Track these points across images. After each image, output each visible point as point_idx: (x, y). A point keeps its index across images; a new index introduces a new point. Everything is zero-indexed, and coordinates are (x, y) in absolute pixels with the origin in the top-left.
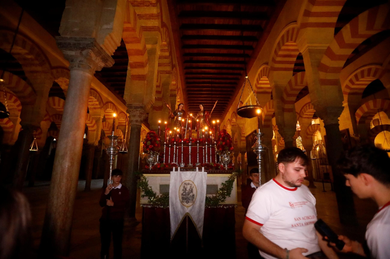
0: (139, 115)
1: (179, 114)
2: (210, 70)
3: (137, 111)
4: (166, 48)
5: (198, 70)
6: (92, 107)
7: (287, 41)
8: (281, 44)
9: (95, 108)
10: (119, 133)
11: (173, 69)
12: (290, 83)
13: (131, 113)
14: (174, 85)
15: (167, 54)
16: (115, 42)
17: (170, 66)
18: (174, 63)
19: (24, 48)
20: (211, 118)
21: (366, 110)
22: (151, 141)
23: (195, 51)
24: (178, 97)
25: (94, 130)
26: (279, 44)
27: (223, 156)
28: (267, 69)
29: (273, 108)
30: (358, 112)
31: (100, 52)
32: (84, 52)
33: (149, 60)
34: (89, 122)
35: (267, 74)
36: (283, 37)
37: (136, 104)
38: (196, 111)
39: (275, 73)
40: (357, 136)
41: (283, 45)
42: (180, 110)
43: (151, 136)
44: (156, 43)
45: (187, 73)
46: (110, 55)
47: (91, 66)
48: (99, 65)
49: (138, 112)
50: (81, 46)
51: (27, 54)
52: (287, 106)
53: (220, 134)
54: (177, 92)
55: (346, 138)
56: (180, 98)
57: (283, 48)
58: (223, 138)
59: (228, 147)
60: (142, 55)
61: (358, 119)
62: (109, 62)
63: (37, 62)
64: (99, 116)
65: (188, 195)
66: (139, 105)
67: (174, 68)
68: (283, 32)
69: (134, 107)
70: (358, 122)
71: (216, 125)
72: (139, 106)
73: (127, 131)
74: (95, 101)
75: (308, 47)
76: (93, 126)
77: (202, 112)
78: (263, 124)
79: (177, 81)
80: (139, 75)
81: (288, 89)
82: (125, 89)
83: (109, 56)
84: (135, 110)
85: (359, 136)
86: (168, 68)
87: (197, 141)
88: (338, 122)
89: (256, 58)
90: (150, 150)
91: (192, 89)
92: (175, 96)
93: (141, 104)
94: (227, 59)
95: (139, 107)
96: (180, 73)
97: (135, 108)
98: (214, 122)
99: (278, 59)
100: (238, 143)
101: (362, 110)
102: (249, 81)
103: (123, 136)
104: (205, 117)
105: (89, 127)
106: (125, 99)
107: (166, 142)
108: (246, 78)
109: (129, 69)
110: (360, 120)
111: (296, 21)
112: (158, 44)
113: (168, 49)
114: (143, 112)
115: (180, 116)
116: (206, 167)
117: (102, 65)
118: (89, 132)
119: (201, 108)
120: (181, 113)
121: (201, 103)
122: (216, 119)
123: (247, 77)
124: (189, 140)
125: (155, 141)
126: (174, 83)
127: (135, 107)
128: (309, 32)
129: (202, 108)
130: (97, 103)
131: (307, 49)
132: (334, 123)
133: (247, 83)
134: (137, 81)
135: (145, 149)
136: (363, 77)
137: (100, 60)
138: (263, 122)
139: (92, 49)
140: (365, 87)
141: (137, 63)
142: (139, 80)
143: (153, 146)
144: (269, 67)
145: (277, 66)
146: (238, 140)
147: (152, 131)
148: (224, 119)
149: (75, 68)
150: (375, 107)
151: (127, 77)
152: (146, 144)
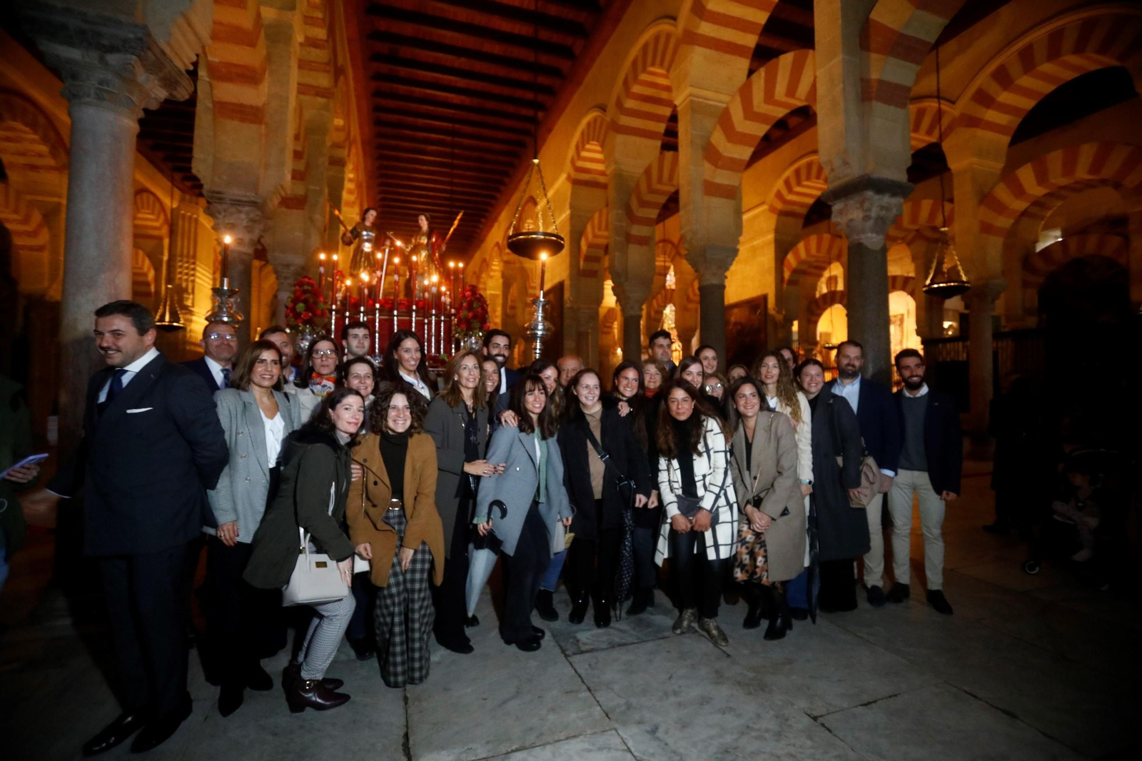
0: (245, 223)
1: (366, 235)
2: (449, 95)
3: (240, 212)
4: (319, 15)
5: (413, 89)
6: (22, 160)
7: (653, 64)
8: (640, 67)
9: (34, 168)
12: (648, 171)
13: (220, 216)
14: (338, 129)
15: (321, 33)
16: (196, 34)
17: (328, 72)
18: (340, 61)
20: (445, 252)
21: (803, 254)
22: (306, 301)
23: (409, 29)
24: (350, 166)
25: (40, 249)
26: (635, 63)
27: (467, 341)
28: (601, 123)
29: (607, 228)
30: (790, 257)
31: (159, 65)
32: (113, 59)
33: (268, 59)
34: (13, 216)
35: (602, 137)
36: (645, 47)
37: (235, 192)
38: (410, 231)
39: (620, 139)
40: (779, 312)
41: (644, 70)
42: (368, 223)
43: (305, 292)
44: (293, 8)
45: (377, 94)
46: (182, 69)
47: (134, 99)
48: (153, 96)
49: (243, 216)
50: (105, 42)
52: (637, 230)
53: (464, 296)
54: (346, 153)
55: (760, 314)
56: (356, 170)
57: (643, 77)
58: (470, 304)
59: (478, 324)
60: (252, 44)
61: (787, 275)
62: (180, 90)
64: (56, 199)
66: (246, 196)
67: (342, 78)
68: (647, 36)
69: (232, 200)
70: (786, 282)
71: (456, 270)
72: (244, 199)
73: (165, 258)
74: (33, 141)
75: (690, 95)
76: (34, 234)
77: (423, 235)
78: (581, 267)
79: (347, 117)
80: (241, 105)
81: (644, 187)
82: (197, 141)
83: (180, 71)
84: (233, 209)
85: (784, 312)
86: (324, 80)
87: (411, 307)
88: (724, 281)
89: (579, 84)
90: (305, 323)
91: (393, 142)
92: (339, 163)
93: (251, 196)
94: (501, 71)
95: (245, 202)
96: (356, 90)
97: (232, 204)
98: (452, 264)
99: (630, 104)
100: (519, 312)
101: (797, 255)
102: (540, 171)
103: (151, 274)
104: (431, 248)
105: (20, 234)
106: (198, 171)
107: (336, 304)
108: (533, 162)
109: (202, 76)
110: (791, 276)
111: (675, 19)
112: (297, 10)
114: (257, 218)
115: (368, 241)
116: (431, 362)
117: (162, 94)
118: (20, 251)
119: (422, 225)
120: (371, 231)
121: (423, 211)
122: (457, 260)
123: (536, 161)
124: (393, 303)
125: (316, 303)
126: (339, 122)
128: (698, 59)
129: (424, 223)
130: (44, 149)
131: (688, 100)
132: (715, 281)
133: (535, 176)
134: (236, 123)
135: (292, 321)
136: (808, 179)
137: (156, 82)
138: (582, 263)
139: (138, 56)
140: (811, 201)
141: (236, 65)
142: (242, 120)
143: (310, 314)
144: (608, 119)
145: (625, 121)
146: (519, 305)
147: (307, 280)
148: (482, 241)
149: (88, 99)
150: (818, 250)
151: (198, 104)
152: (293, 310)
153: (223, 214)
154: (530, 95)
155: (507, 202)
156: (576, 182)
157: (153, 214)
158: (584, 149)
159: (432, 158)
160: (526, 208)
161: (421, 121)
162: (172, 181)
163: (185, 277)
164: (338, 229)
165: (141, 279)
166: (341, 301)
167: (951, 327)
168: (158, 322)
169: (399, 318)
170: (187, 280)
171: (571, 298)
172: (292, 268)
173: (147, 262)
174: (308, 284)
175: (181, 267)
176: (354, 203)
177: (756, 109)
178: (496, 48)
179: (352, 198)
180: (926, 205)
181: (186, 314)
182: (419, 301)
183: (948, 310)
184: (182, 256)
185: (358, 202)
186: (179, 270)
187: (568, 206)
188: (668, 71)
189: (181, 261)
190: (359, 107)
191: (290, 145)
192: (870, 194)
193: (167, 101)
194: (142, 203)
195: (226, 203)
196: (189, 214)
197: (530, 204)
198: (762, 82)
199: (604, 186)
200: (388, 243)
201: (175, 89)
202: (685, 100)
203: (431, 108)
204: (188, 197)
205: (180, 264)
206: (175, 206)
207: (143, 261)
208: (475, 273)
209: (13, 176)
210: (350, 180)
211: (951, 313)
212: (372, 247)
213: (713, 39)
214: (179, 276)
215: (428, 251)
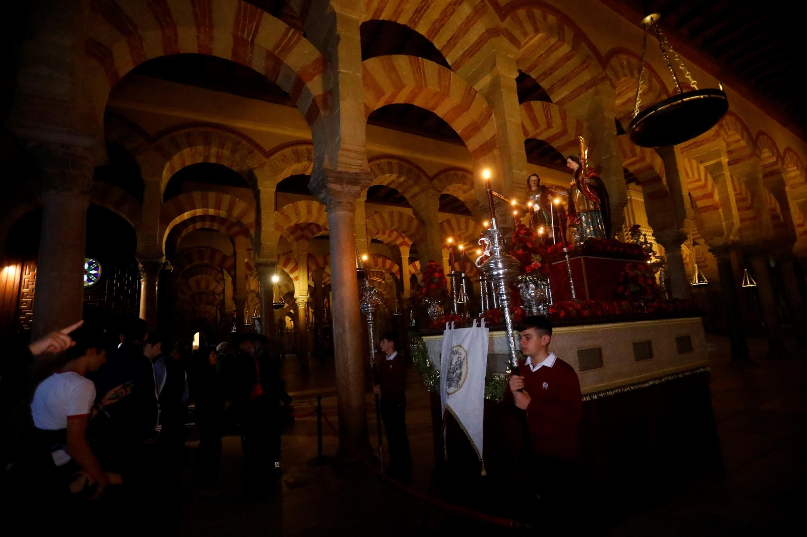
19: (391, 172)
42: (533, 189)
51: (398, 177)
63: (411, 182)
65: (453, 373)
115: (536, 202)
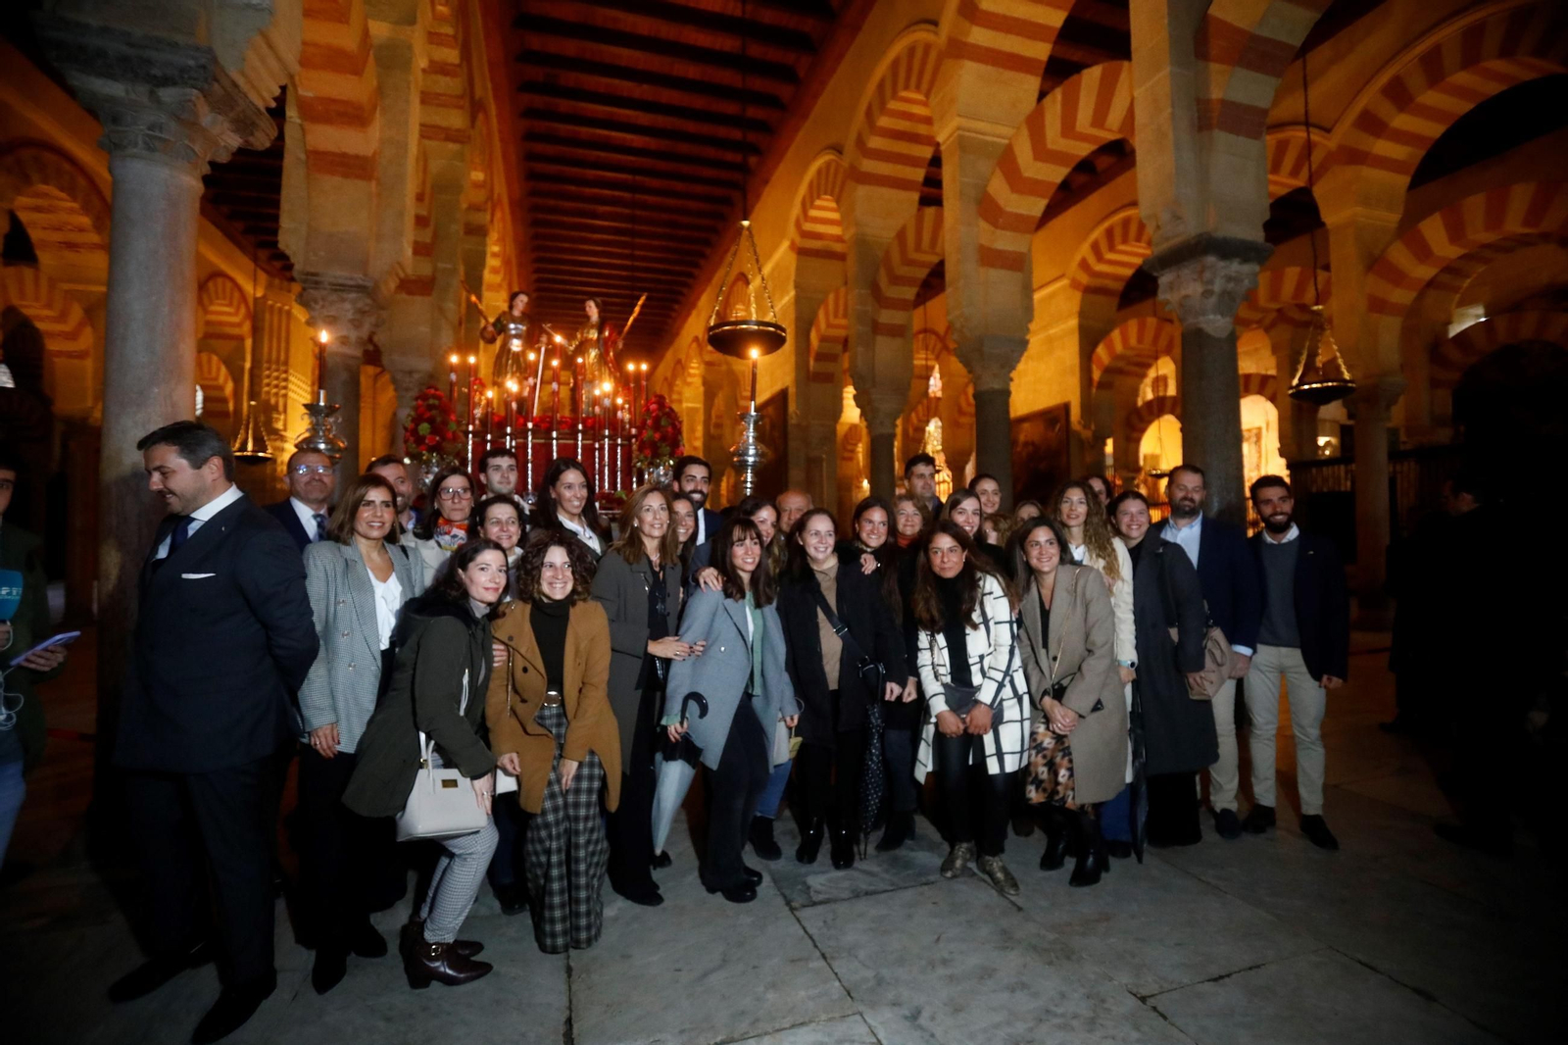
0: (350, 316)
1: (514, 329)
2: (629, 136)
3: (343, 300)
4: (448, 30)
5: (577, 128)
6: (57, 237)
7: (906, 88)
8: (888, 91)
9: (71, 246)
10: (210, 372)
11: (473, 119)
12: (901, 236)
13: (317, 307)
14: (477, 185)
15: (452, 55)
16: (279, 59)
17: (461, 107)
18: (479, 93)
20: (622, 350)
21: (1119, 348)
22: (431, 421)
23: (570, 47)
24: (493, 236)
25: (82, 355)
26: (881, 86)
27: (653, 472)
28: (836, 170)
29: (845, 316)
30: (1101, 351)
31: (228, 101)
32: (167, 94)
33: (380, 91)
34: (46, 312)
35: (837, 190)
36: (895, 64)
37: (338, 274)
38: (574, 322)
39: (862, 191)
40: (1086, 426)
41: (894, 96)
42: (516, 313)
43: (431, 407)
44: (412, 22)
45: (530, 136)
46: (261, 106)
47: (197, 148)
48: (223, 144)
49: (347, 306)
50: (156, 71)
52: (887, 317)
53: (648, 409)
54: (488, 217)
55: (1059, 430)
56: (501, 240)
57: (893, 105)
58: (657, 421)
59: (668, 448)
60: (357, 71)
61: (1096, 375)
62: (259, 135)
66: (351, 279)
67: (481, 116)
68: (898, 48)
69: (331, 284)
70: (1095, 384)
71: (638, 375)
72: (348, 282)
73: (248, 365)
74: (72, 211)
75: (959, 128)
76: (73, 336)
77: (592, 327)
78: (811, 368)
79: (488, 168)
80: (344, 155)
81: (896, 256)
82: (285, 206)
83: (259, 110)
84: (334, 297)
85: (1093, 427)
86: (456, 120)
87: (576, 426)
88: (1008, 385)
89: (805, 116)
90: (431, 450)
91: (552, 202)
92: (478, 232)
93: (358, 278)
94: (698, 102)
95: (351, 286)
96: (500, 132)
98: (631, 367)
99: (875, 142)
100: (727, 431)
101: (1110, 348)
102: (751, 235)
103: (229, 388)
104: (604, 345)
105: (52, 335)
106: (287, 246)
107: (474, 424)
108: (742, 225)
109: (291, 117)
110: (1101, 378)
111: (935, 23)
113: (455, 37)
114: (367, 308)
115: (516, 336)
116: (604, 502)
117: (234, 141)
118: (56, 360)
119: (590, 314)
120: (521, 324)
121: (592, 296)
122: (638, 360)
123: (746, 223)
124: (551, 423)
125: (445, 423)
126: (478, 176)
127: (334, 285)
128: (968, 76)
129: (593, 310)
130: (85, 221)
131: (956, 135)
132: (996, 386)
134: (337, 180)
135: (413, 447)
136: (1125, 241)
137: (226, 125)
138: (812, 362)
139: (201, 90)
140: (1128, 272)
141: (334, 101)
142: (346, 176)
143: (438, 438)
144: (845, 163)
145: (869, 166)
146: (727, 422)
147: (432, 391)
148: (677, 334)
149: (135, 150)
150: (1140, 340)
151: (286, 155)
152: (414, 432)
153: (321, 303)
154: (736, 134)
155: (709, 280)
156: (802, 252)
157: (230, 305)
158: (813, 207)
159: (606, 223)
160: (735, 288)
161: (591, 173)
162: (255, 260)
163: (274, 390)
164: (479, 322)
165: (214, 393)
166: (481, 420)
167: (1328, 444)
168: (239, 451)
169: (561, 441)
170: (276, 394)
171: (798, 412)
172: (416, 376)
173: (223, 370)
174: (435, 397)
175: (268, 377)
176: (500, 286)
177: (1050, 146)
178: (691, 71)
179: (497, 279)
180: (1292, 274)
181: (276, 440)
182: (588, 418)
183: (1325, 421)
184: (269, 361)
185: (505, 286)
186: (266, 381)
187: (791, 285)
188: (927, 95)
189: (269, 369)
190: (505, 156)
191: (411, 208)
192: (1211, 259)
193: (241, 152)
194: (216, 292)
195: (325, 289)
196: (279, 305)
197: (740, 283)
198: (1059, 106)
199: (841, 257)
200: (544, 339)
201: (252, 134)
202: (951, 136)
203: (603, 154)
204: (277, 281)
205: (267, 372)
206: (259, 294)
207: (219, 369)
208: (666, 379)
209: (45, 258)
210: (495, 255)
211: (1328, 425)
212: (523, 346)
213: (988, 50)
214: (266, 389)
215: (599, 349)
